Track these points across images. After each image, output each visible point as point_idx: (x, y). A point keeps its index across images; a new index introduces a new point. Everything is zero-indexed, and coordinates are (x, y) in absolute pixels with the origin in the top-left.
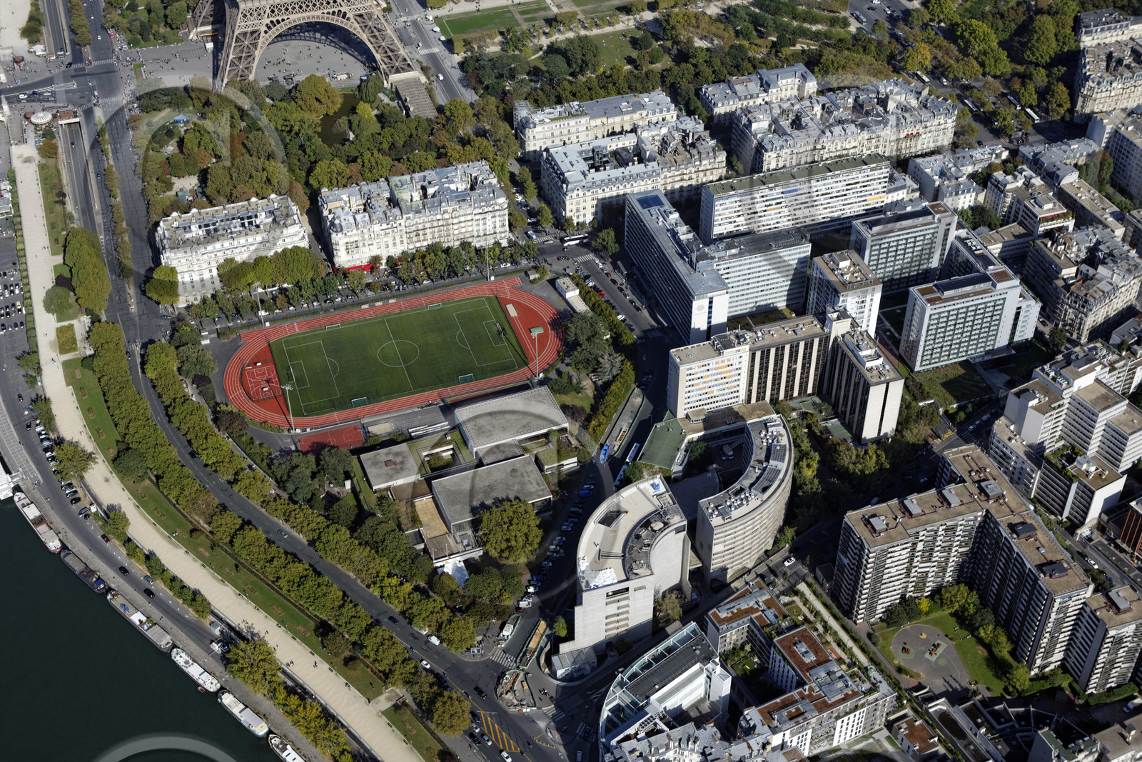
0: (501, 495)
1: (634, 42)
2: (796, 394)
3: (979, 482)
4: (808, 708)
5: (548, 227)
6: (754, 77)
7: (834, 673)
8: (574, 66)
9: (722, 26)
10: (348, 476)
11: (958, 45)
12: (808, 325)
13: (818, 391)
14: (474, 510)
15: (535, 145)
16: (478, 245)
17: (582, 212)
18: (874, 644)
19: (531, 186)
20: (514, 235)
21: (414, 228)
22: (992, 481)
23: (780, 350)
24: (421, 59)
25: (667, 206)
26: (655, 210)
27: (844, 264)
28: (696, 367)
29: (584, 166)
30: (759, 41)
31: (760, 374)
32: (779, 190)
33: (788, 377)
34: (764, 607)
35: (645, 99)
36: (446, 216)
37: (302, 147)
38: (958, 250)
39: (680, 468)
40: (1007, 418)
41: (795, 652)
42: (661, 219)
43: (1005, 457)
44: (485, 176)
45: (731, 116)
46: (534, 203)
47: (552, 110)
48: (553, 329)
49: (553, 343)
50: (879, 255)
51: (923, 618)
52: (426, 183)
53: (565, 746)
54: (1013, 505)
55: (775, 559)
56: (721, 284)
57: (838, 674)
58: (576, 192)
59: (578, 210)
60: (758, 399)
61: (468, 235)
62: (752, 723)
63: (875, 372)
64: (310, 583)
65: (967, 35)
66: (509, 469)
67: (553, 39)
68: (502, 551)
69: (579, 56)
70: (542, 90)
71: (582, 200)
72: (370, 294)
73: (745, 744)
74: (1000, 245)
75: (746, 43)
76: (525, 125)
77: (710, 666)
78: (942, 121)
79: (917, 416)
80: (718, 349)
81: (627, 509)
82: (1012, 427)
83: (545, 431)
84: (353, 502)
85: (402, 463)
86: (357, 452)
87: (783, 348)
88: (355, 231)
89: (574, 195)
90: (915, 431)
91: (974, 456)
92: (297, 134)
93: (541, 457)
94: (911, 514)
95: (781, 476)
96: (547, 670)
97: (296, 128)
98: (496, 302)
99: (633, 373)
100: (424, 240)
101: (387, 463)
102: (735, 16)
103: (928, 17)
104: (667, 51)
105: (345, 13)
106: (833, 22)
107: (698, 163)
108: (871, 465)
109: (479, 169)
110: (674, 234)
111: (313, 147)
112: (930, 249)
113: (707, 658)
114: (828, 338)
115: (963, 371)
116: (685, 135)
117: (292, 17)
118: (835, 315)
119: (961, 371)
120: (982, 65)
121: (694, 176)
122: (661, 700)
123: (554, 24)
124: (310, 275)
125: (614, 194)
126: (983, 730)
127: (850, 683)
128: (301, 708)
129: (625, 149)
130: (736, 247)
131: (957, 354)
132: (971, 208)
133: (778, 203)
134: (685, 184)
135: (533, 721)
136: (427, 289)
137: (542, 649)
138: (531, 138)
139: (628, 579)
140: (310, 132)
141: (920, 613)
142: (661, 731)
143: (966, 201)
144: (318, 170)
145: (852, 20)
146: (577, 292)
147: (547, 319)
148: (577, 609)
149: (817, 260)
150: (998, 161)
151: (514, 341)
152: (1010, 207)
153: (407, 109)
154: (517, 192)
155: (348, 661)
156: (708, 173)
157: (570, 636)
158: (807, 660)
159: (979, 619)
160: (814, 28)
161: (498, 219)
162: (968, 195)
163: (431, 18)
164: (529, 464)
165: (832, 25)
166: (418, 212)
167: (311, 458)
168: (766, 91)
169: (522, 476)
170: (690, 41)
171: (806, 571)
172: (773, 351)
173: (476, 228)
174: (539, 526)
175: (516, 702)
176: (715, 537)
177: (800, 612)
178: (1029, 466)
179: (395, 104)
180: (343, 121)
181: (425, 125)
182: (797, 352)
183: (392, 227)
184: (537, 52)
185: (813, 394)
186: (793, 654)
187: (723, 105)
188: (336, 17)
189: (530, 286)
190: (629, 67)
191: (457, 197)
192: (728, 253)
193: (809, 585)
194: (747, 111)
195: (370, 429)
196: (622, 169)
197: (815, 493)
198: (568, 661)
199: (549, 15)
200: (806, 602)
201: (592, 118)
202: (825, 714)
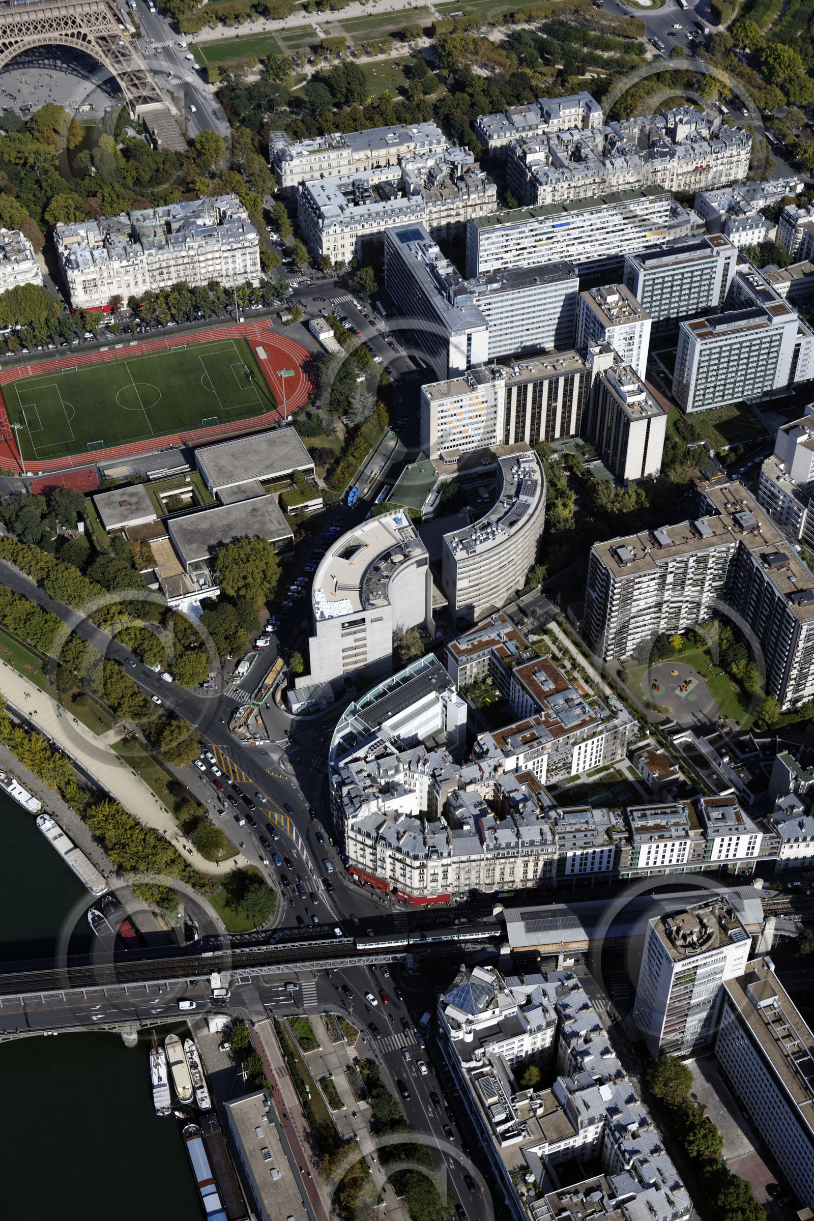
0: (239, 533)
1: (408, 71)
2: (557, 435)
3: (733, 514)
4: (543, 733)
5: (304, 267)
6: (534, 107)
7: (572, 700)
8: (339, 95)
9: (504, 53)
10: (81, 518)
11: (762, 72)
12: (569, 361)
13: (582, 431)
14: (211, 549)
15: (292, 180)
16: (227, 286)
17: (341, 250)
18: (623, 681)
19: (286, 222)
20: (267, 275)
21: (156, 266)
22: (748, 512)
23: (538, 386)
24: (172, 89)
25: (428, 240)
26: (414, 244)
27: (612, 299)
28: (448, 403)
29: (342, 200)
30: (544, 69)
31: (518, 412)
32: (549, 223)
33: (548, 416)
34: (505, 639)
35: (414, 130)
36: (192, 253)
37: (38, 182)
38: (739, 287)
39: (431, 509)
40: (777, 457)
41: (534, 681)
42: (420, 253)
43: (773, 497)
44: (234, 210)
45: (507, 150)
46: (290, 241)
47: (310, 142)
48: (305, 372)
49: (304, 385)
50: (652, 291)
51: (676, 656)
52: (170, 218)
53: (298, 777)
54: (767, 536)
55: (526, 599)
56: (481, 319)
57: (577, 702)
58: (333, 228)
59: (336, 248)
60: (516, 441)
61: (216, 274)
62: (485, 748)
63: (637, 408)
64: (36, 619)
65: (771, 60)
66: (249, 509)
67: (319, 67)
68: (239, 589)
69: (344, 84)
70: (302, 121)
71: (339, 237)
72: (110, 336)
73: (476, 767)
74: (788, 284)
75: (528, 71)
76: (281, 157)
77: (445, 694)
78: (735, 153)
79: (684, 457)
80: (472, 385)
81: (367, 542)
82: (782, 466)
83: (290, 471)
84: (87, 545)
85: (137, 503)
86: (90, 494)
87: (541, 384)
88: (92, 269)
89: (331, 231)
90: (679, 470)
91: (732, 489)
92: (32, 167)
93: (284, 498)
94: (660, 545)
95: (530, 511)
96: (283, 707)
97: (31, 160)
98: (245, 345)
99: (386, 414)
100: (169, 279)
101: (121, 504)
102: (520, 42)
103: (731, 42)
104: (442, 79)
105: (85, 35)
106: (627, 49)
107: (465, 197)
108: (630, 503)
109: (228, 203)
110: (433, 268)
111: (50, 181)
112: (709, 285)
113: (442, 686)
114: (589, 373)
115: (738, 413)
116: (454, 168)
117: (27, 39)
118: (597, 350)
119: (736, 413)
120: (787, 94)
121: (462, 211)
122: (395, 727)
123: (319, 50)
124: (45, 314)
125: (375, 230)
126: (726, 759)
127: (587, 709)
128: (26, 741)
129: (388, 183)
130: (497, 281)
131: (732, 394)
132: (759, 245)
133: (548, 238)
134: (453, 220)
135: (266, 754)
136: (172, 331)
137: (278, 685)
138: (288, 172)
139: (364, 610)
140: (47, 165)
141: (672, 651)
142: (392, 754)
143: (753, 237)
144: (53, 204)
145: (649, 47)
146: (332, 333)
147: (298, 361)
148: (312, 640)
149: (585, 295)
150: (792, 195)
151: (262, 384)
152: (802, 244)
153: (155, 142)
154: (272, 230)
155: (75, 697)
156: (477, 208)
157: (307, 671)
158: (546, 688)
159: (732, 655)
160: (606, 55)
161: (248, 257)
162: (757, 231)
163: (184, 45)
164: (270, 503)
165: (627, 52)
166: (161, 248)
167: (43, 499)
168: (546, 122)
169: (263, 515)
170: (467, 68)
171: (557, 610)
172: (530, 387)
173: (224, 267)
174: (279, 565)
175: (249, 736)
176: (459, 571)
177: (548, 649)
178: (796, 504)
179: (142, 137)
180: (84, 155)
181: (174, 159)
182: (557, 388)
183: (133, 264)
184: (300, 81)
185: (576, 436)
186: (532, 683)
187: (499, 137)
188: (75, 39)
189: (282, 329)
190: (401, 98)
191: (203, 232)
192: (489, 287)
193: (560, 624)
194: (522, 142)
195: (107, 472)
196: (383, 204)
197: (569, 530)
198: (304, 696)
199: (315, 41)
200: (555, 640)
201: (355, 150)
202: (561, 739)
